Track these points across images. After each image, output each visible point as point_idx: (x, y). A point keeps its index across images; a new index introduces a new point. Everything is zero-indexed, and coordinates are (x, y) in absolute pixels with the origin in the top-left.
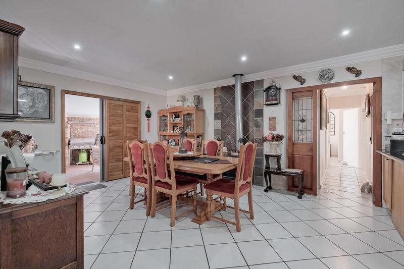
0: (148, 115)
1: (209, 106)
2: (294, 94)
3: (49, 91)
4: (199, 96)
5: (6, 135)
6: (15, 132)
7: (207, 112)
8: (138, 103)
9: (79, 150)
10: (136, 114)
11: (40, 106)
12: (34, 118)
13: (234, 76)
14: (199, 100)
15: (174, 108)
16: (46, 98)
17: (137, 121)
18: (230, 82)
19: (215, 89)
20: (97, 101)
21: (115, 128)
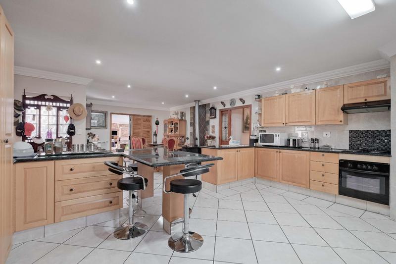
0: (157, 123)
1: (188, 118)
2: (222, 112)
3: (105, 114)
4: (183, 112)
5: (88, 134)
6: (91, 133)
7: (187, 121)
8: (150, 116)
9: (125, 144)
10: (149, 123)
11: (101, 121)
12: (99, 126)
13: (195, 101)
14: (183, 114)
15: (171, 119)
16: (104, 117)
17: (150, 127)
18: (193, 104)
19: (191, 108)
20: (127, 117)
21: (137, 131)
